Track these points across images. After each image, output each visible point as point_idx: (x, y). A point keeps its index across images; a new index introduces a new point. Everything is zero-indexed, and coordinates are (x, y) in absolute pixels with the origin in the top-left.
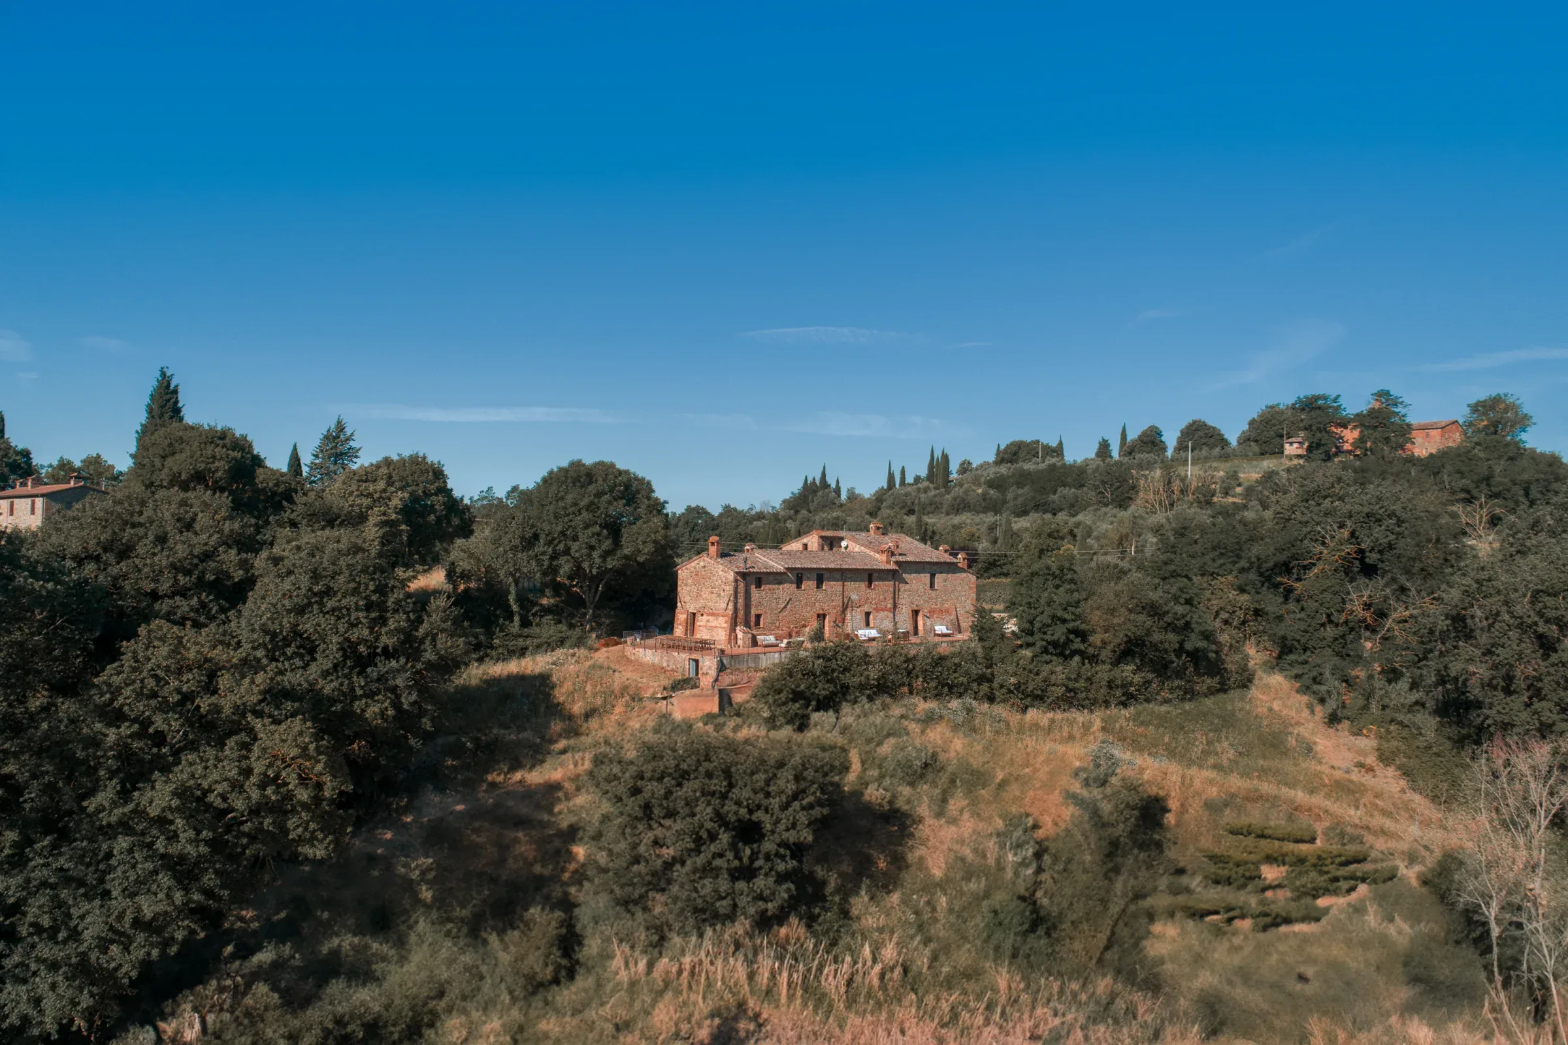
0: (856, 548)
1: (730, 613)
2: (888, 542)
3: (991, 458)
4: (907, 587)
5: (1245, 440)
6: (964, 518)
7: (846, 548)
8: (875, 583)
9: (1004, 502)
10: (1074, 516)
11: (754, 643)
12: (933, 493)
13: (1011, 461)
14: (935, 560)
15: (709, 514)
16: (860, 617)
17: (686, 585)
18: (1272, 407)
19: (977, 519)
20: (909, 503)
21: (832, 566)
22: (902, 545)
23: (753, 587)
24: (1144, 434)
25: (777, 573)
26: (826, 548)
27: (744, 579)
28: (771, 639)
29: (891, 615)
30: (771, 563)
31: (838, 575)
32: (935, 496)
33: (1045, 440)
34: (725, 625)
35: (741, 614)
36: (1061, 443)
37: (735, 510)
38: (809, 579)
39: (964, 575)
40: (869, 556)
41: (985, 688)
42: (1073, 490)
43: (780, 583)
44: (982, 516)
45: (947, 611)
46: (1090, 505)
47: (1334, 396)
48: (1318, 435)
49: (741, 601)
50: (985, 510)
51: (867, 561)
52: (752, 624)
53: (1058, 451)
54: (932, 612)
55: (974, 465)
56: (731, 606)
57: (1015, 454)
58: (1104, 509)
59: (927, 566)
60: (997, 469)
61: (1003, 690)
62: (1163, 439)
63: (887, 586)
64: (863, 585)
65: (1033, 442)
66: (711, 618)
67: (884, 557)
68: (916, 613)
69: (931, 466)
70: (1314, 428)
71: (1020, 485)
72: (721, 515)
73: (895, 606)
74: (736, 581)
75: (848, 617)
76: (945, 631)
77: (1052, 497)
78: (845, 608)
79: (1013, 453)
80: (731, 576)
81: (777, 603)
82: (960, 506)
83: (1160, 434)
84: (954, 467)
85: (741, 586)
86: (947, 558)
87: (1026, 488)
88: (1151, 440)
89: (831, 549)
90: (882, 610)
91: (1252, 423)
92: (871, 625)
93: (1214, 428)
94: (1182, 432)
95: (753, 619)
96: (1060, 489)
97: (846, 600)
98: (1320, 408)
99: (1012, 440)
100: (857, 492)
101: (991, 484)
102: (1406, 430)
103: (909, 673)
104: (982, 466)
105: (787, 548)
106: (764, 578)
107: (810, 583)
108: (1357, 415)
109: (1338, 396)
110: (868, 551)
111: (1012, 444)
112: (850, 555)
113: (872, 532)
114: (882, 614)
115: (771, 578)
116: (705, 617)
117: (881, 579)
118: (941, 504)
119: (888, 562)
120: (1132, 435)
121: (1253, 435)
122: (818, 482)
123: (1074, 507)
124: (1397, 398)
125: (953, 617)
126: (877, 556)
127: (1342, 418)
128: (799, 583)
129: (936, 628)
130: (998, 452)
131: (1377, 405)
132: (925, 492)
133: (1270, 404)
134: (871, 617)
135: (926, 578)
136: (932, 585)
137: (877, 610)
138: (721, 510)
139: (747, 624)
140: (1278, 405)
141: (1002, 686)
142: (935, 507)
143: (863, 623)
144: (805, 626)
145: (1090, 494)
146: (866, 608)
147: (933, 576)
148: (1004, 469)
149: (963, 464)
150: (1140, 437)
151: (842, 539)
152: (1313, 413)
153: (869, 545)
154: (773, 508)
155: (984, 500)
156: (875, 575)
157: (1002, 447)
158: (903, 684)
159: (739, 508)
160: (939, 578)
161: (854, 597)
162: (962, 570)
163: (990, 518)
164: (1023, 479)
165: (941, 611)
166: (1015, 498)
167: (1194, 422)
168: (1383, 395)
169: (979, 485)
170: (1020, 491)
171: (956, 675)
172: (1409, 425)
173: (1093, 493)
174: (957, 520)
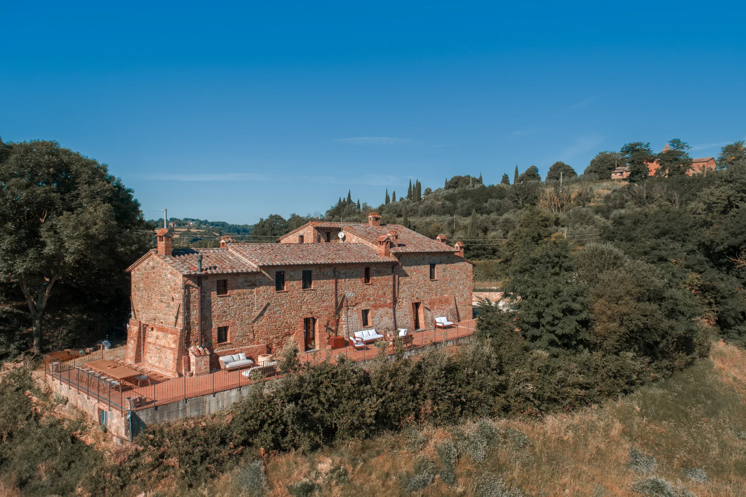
0: (354, 239)
1: (179, 328)
2: (387, 232)
3: (443, 186)
4: (407, 279)
5: (589, 172)
6: (432, 218)
7: (344, 239)
8: (374, 278)
9: (456, 208)
10: (501, 215)
11: (215, 365)
12: (412, 204)
13: (455, 187)
14: (435, 250)
15: (283, 219)
16: (356, 316)
17: (138, 289)
18: (602, 153)
19: (440, 218)
20: (398, 210)
21: (322, 261)
22: (401, 236)
23: (214, 294)
24: (529, 170)
25: (248, 274)
26: (322, 240)
27: (199, 284)
28: (241, 359)
29: (391, 311)
30: (244, 260)
31: (329, 271)
32: (413, 206)
33: (472, 176)
34: (173, 346)
35: (196, 329)
36: (481, 177)
37: (298, 217)
38: (292, 279)
39: (462, 264)
40: (366, 247)
41: (501, 400)
42: (498, 200)
43: (253, 285)
44: (443, 217)
45: (447, 301)
46: (510, 209)
47: (645, 144)
48: (638, 166)
49: (195, 314)
50: (444, 213)
51: (364, 253)
52: (214, 340)
53: (480, 181)
54: (432, 303)
55: (433, 191)
56: (180, 321)
57: (456, 183)
58: (520, 211)
59: (427, 257)
60: (447, 191)
61: (519, 399)
62: (539, 173)
63: (387, 280)
64: (359, 282)
65: (466, 176)
66: (160, 334)
67: (382, 249)
68: (416, 305)
69: (410, 191)
70: (635, 162)
71: (464, 198)
72: (290, 220)
73: (395, 301)
74: (187, 287)
75: (343, 317)
76: (447, 323)
77: (485, 204)
78: (338, 308)
79: (455, 183)
80: (180, 280)
81: (251, 311)
82: (429, 211)
83: (537, 170)
84: (423, 192)
85: (195, 293)
86: (445, 248)
87: (468, 200)
88: (533, 174)
89: (328, 240)
90: (382, 306)
91: (593, 162)
92: (370, 324)
93: (568, 166)
94: (551, 169)
95: (215, 334)
96: (489, 200)
97: (340, 299)
98: (638, 150)
99: (454, 176)
100: (368, 205)
101: (447, 198)
102: (689, 163)
103: (415, 394)
104: (437, 190)
105: (285, 240)
106: (230, 281)
107: (294, 283)
108: (660, 154)
109: (649, 143)
110: (366, 242)
111: (454, 178)
112: (347, 248)
113: (371, 223)
114: (381, 311)
115: (241, 280)
116: (155, 333)
117: (379, 273)
118: (417, 210)
119: (387, 254)
120: (522, 172)
121: (594, 169)
122: (346, 200)
123: (500, 210)
124: (684, 143)
125: (452, 306)
126: (375, 247)
127: (652, 156)
128: (279, 284)
129: (437, 320)
130: (446, 183)
131: (671, 148)
132: (408, 204)
133: (602, 151)
134: (369, 315)
135: (426, 269)
136: (432, 276)
137: (376, 307)
138: (290, 217)
139: (206, 341)
140: (606, 152)
141: (518, 395)
142: (413, 212)
143: (360, 322)
144: (289, 334)
145: (507, 202)
146: (363, 306)
147: (432, 266)
148: (451, 191)
149: (427, 190)
150: (526, 172)
151: (339, 230)
152: (634, 153)
153: (367, 235)
154: (321, 215)
155: (443, 207)
156: (373, 269)
157: (449, 180)
158: (408, 411)
159: (301, 216)
160: (439, 268)
161: (349, 294)
162: (459, 259)
163: (448, 218)
164: (465, 195)
165: (441, 301)
166: (462, 206)
167: (558, 163)
168: (676, 142)
169: (438, 200)
170: (465, 202)
171: (470, 388)
172: (691, 159)
173: (511, 202)
174: (428, 219)
